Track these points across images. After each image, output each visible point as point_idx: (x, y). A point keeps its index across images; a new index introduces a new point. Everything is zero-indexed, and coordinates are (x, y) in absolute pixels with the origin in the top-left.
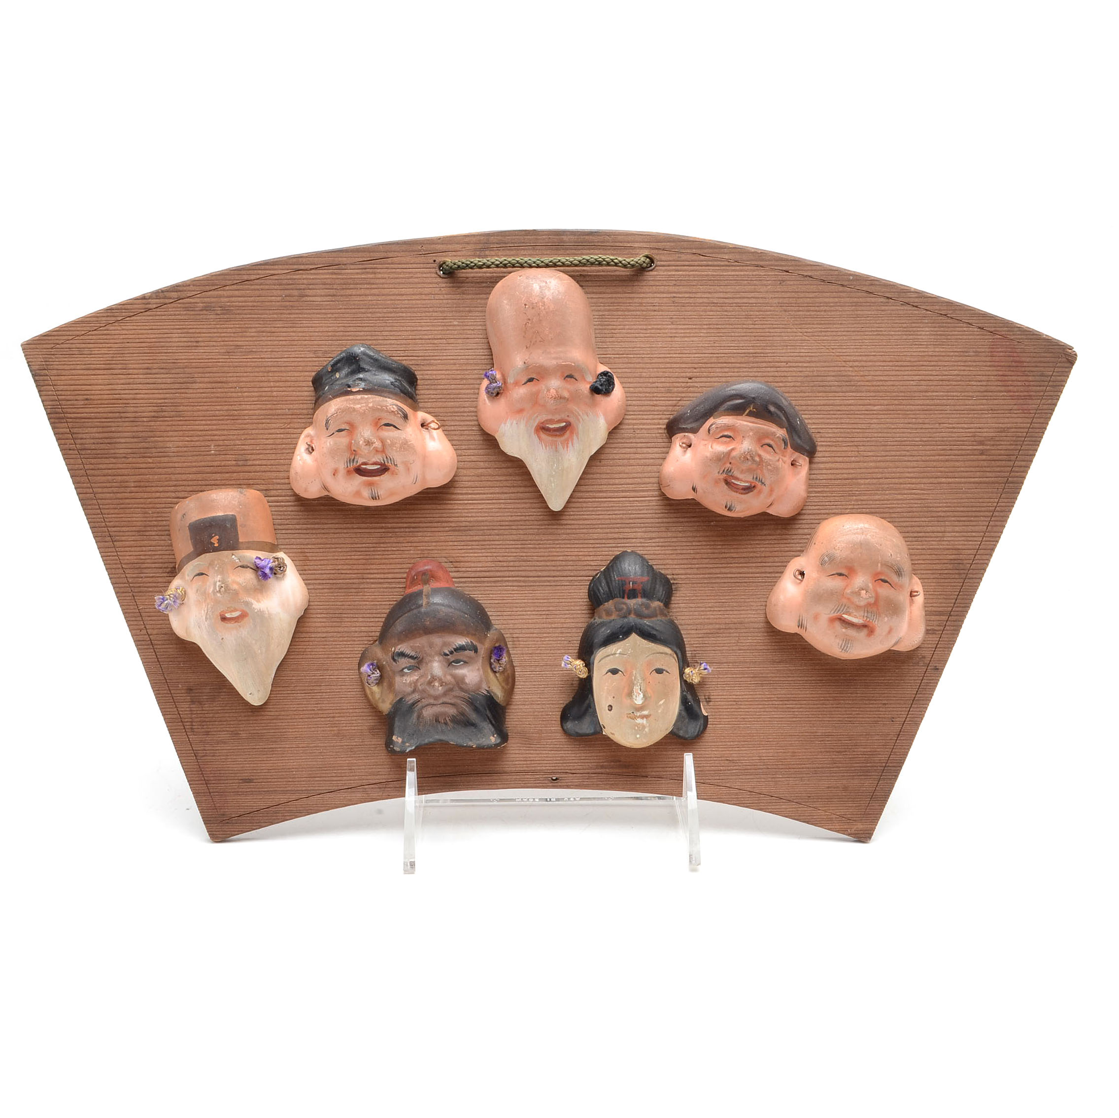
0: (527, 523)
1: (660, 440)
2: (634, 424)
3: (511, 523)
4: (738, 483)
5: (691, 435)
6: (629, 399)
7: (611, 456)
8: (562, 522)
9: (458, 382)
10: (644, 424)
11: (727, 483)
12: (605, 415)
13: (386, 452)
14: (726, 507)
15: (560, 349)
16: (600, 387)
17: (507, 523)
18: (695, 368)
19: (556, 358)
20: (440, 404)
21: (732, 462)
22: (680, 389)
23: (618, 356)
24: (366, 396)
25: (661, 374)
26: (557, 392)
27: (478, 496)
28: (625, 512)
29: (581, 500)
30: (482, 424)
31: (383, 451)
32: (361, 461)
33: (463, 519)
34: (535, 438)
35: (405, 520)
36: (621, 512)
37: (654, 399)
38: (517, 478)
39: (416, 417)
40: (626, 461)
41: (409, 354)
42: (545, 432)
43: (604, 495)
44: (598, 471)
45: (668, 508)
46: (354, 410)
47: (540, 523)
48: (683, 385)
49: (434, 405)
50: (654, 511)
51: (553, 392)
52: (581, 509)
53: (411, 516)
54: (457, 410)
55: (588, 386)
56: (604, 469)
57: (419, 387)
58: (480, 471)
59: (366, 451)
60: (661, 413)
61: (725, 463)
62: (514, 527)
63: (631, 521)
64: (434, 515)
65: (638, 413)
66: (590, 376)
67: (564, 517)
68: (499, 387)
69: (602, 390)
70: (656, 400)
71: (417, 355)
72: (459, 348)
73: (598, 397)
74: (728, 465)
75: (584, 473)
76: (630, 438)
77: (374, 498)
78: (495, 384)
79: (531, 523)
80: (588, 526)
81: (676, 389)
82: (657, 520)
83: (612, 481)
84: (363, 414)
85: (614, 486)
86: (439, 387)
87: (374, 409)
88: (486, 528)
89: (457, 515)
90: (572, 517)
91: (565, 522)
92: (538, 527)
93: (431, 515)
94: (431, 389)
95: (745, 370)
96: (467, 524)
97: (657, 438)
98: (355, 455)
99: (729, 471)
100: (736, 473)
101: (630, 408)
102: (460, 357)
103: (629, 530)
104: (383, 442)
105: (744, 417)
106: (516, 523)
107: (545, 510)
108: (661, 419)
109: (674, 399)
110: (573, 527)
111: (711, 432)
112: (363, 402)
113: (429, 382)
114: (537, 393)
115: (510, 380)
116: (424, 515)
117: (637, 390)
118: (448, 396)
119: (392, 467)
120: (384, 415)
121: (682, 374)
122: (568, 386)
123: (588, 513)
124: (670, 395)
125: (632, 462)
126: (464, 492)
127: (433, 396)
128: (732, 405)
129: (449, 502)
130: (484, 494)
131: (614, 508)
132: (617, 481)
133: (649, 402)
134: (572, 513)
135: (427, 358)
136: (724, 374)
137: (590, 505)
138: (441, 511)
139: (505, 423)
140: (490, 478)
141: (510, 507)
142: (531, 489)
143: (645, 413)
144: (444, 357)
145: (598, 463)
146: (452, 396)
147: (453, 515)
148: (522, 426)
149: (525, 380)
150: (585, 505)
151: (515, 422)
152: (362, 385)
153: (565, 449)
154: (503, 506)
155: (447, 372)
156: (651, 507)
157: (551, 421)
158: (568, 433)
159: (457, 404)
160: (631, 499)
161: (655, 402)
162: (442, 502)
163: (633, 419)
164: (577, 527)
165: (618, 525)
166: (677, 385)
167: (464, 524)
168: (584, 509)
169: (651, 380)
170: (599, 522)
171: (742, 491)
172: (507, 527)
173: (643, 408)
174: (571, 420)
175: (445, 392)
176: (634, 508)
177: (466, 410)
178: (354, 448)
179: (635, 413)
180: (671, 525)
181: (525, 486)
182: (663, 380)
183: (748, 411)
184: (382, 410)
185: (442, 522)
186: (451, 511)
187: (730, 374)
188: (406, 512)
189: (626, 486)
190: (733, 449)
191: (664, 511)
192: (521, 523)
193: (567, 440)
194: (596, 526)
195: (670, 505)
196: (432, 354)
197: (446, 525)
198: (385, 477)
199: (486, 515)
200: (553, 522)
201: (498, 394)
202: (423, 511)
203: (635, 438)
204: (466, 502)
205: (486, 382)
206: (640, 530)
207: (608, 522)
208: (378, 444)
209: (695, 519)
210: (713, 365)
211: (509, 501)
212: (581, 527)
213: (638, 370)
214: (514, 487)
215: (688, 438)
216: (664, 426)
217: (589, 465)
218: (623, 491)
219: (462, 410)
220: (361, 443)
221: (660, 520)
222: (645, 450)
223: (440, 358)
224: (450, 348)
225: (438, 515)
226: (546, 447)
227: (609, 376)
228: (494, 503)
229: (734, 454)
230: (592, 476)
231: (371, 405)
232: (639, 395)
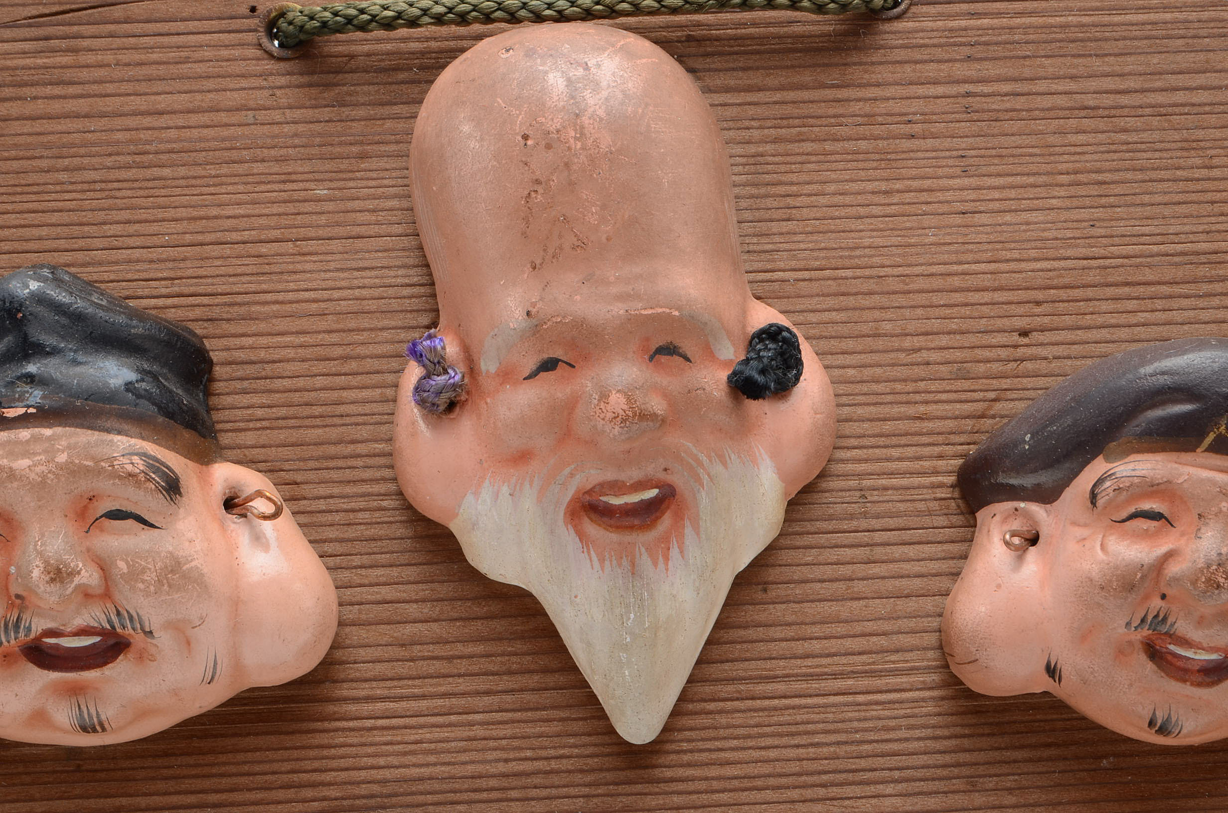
0: (555, 780)
1: (942, 521)
2: (860, 476)
3: (505, 783)
4: (1189, 654)
5: (1035, 509)
6: (844, 400)
7: (798, 573)
8: (658, 773)
9: (333, 367)
10: (891, 474)
11: (1154, 652)
12: (775, 454)
13: (118, 597)
14: (1151, 724)
15: (637, 270)
16: (760, 379)
17: (493, 783)
18: (1038, 303)
19: (622, 298)
20: (281, 436)
21: (1169, 592)
22: (996, 367)
23: (806, 275)
24: (48, 432)
25: (936, 325)
26: (629, 399)
27: (404, 704)
28: (843, 737)
29: (712, 706)
30: (409, 492)
31: (107, 595)
32: (39, 625)
33: (363, 774)
34: (568, 536)
35: (186, 784)
36: (833, 738)
37: (918, 397)
38: (519, 646)
39: (205, 481)
40: (841, 586)
41: (186, 290)
42: (593, 516)
43: (781, 687)
44: (762, 617)
45: (972, 720)
46: (12, 475)
47: (589, 778)
48: (1003, 353)
49: (265, 437)
50: (929, 732)
51: (618, 402)
52: (712, 733)
53: (206, 770)
54: (332, 450)
55: (723, 375)
56: (777, 612)
57: (219, 386)
58: (409, 630)
59: (54, 599)
60: (940, 439)
61: (1147, 597)
62: (514, 794)
63: (863, 763)
64: (276, 766)
65: (873, 441)
66: (729, 344)
67: (662, 760)
68: (454, 386)
69: (766, 387)
70: (927, 402)
71: (210, 290)
72: (332, 265)
73: (754, 407)
74: (1156, 603)
75: (719, 625)
76: (852, 517)
77: (86, 729)
78: (441, 380)
79: (565, 779)
80: (736, 783)
81: (982, 368)
82: (940, 759)
83: (800, 647)
84: (41, 487)
85: (809, 662)
86: (279, 384)
87: (73, 471)
88: (430, 798)
89: (343, 763)
90: (686, 758)
91: (669, 773)
92: (586, 790)
93: (266, 767)
94: (255, 392)
95: (1185, 302)
96: (376, 788)
97: (930, 513)
98: (22, 609)
99: (1160, 619)
100: (1183, 627)
101: (849, 428)
102: (336, 294)
103: (857, 790)
104: (104, 567)
105: (1201, 456)
106: (524, 781)
107: (606, 739)
108: (940, 457)
109: (981, 395)
110: (691, 786)
111: (1101, 502)
112: (38, 448)
113: (250, 370)
114: (571, 405)
115: (488, 365)
116: (246, 768)
117: (868, 373)
118: (307, 411)
119: (138, 639)
120: (103, 485)
121: (999, 323)
122: (663, 380)
123: (735, 743)
124: (966, 384)
125: (859, 587)
126: (363, 693)
127: (260, 413)
128: (1162, 420)
129: (318, 725)
130: (424, 697)
131: (810, 727)
132: (816, 646)
133: (903, 409)
134: (685, 746)
135: (239, 299)
136: (1123, 319)
137: (738, 719)
138: (296, 754)
139: (477, 494)
140: (438, 650)
141: (501, 733)
142: (561, 679)
143: (894, 440)
144: (291, 296)
145: (760, 596)
146: (317, 410)
147: (334, 764)
148: (528, 501)
149: (531, 364)
150: (723, 720)
151: (505, 490)
152: (36, 396)
153: (661, 565)
154: (479, 731)
155: (302, 339)
156: (922, 721)
157: (617, 487)
158: (666, 521)
159: (333, 433)
160: (861, 698)
161: (922, 409)
162: (295, 726)
163: (860, 461)
164: (703, 785)
165: (825, 778)
166: (987, 354)
167: (364, 790)
168: (722, 732)
169: (907, 343)
170: (766, 769)
171: (1199, 678)
172: (494, 795)
173: (888, 427)
174: (676, 479)
175: (296, 397)
176: (869, 724)
177: (361, 449)
178: (14, 589)
179: (866, 442)
180: (981, 770)
181: (545, 671)
182: (944, 340)
183: (1211, 437)
184: (98, 472)
185: (301, 786)
186: (325, 752)
187: (1142, 317)
188: (191, 760)
189: (844, 660)
190: (1169, 555)
191: (958, 730)
192: (537, 780)
193: (665, 540)
194: (759, 783)
195: (977, 712)
196: (253, 287)
197: (309, 793)
198: (119, 668)
199: (432, 759)
200: (631, 774)
201: (451, 406)
202: (240, 757)
203: (865, 515)
204: (369, 723)
205: (414, 372)
206: (889, 789)
207: (794, 767)
208: (89, 576)
209: (1053, 752)
210: (1090, 293)
211: (498, 716)
212: (715, 785)
213: (868, 315)
214: (510, 673)
215: (1027, 515)
216: (951, 479)
217: (732, 602)
218: (835, 676)
219: (350, 449)
220: (36, 573)
221: (948, 758)
222: (897, 552)
223: (280, 297)
224: (308, 267)
225: (287, 766)
226: (602, 561)
227: (785, 340)
228: (450, 725)
229: (1174, 569)
230: (741, 632)
231: (62, 458)
232: (875, 387)
